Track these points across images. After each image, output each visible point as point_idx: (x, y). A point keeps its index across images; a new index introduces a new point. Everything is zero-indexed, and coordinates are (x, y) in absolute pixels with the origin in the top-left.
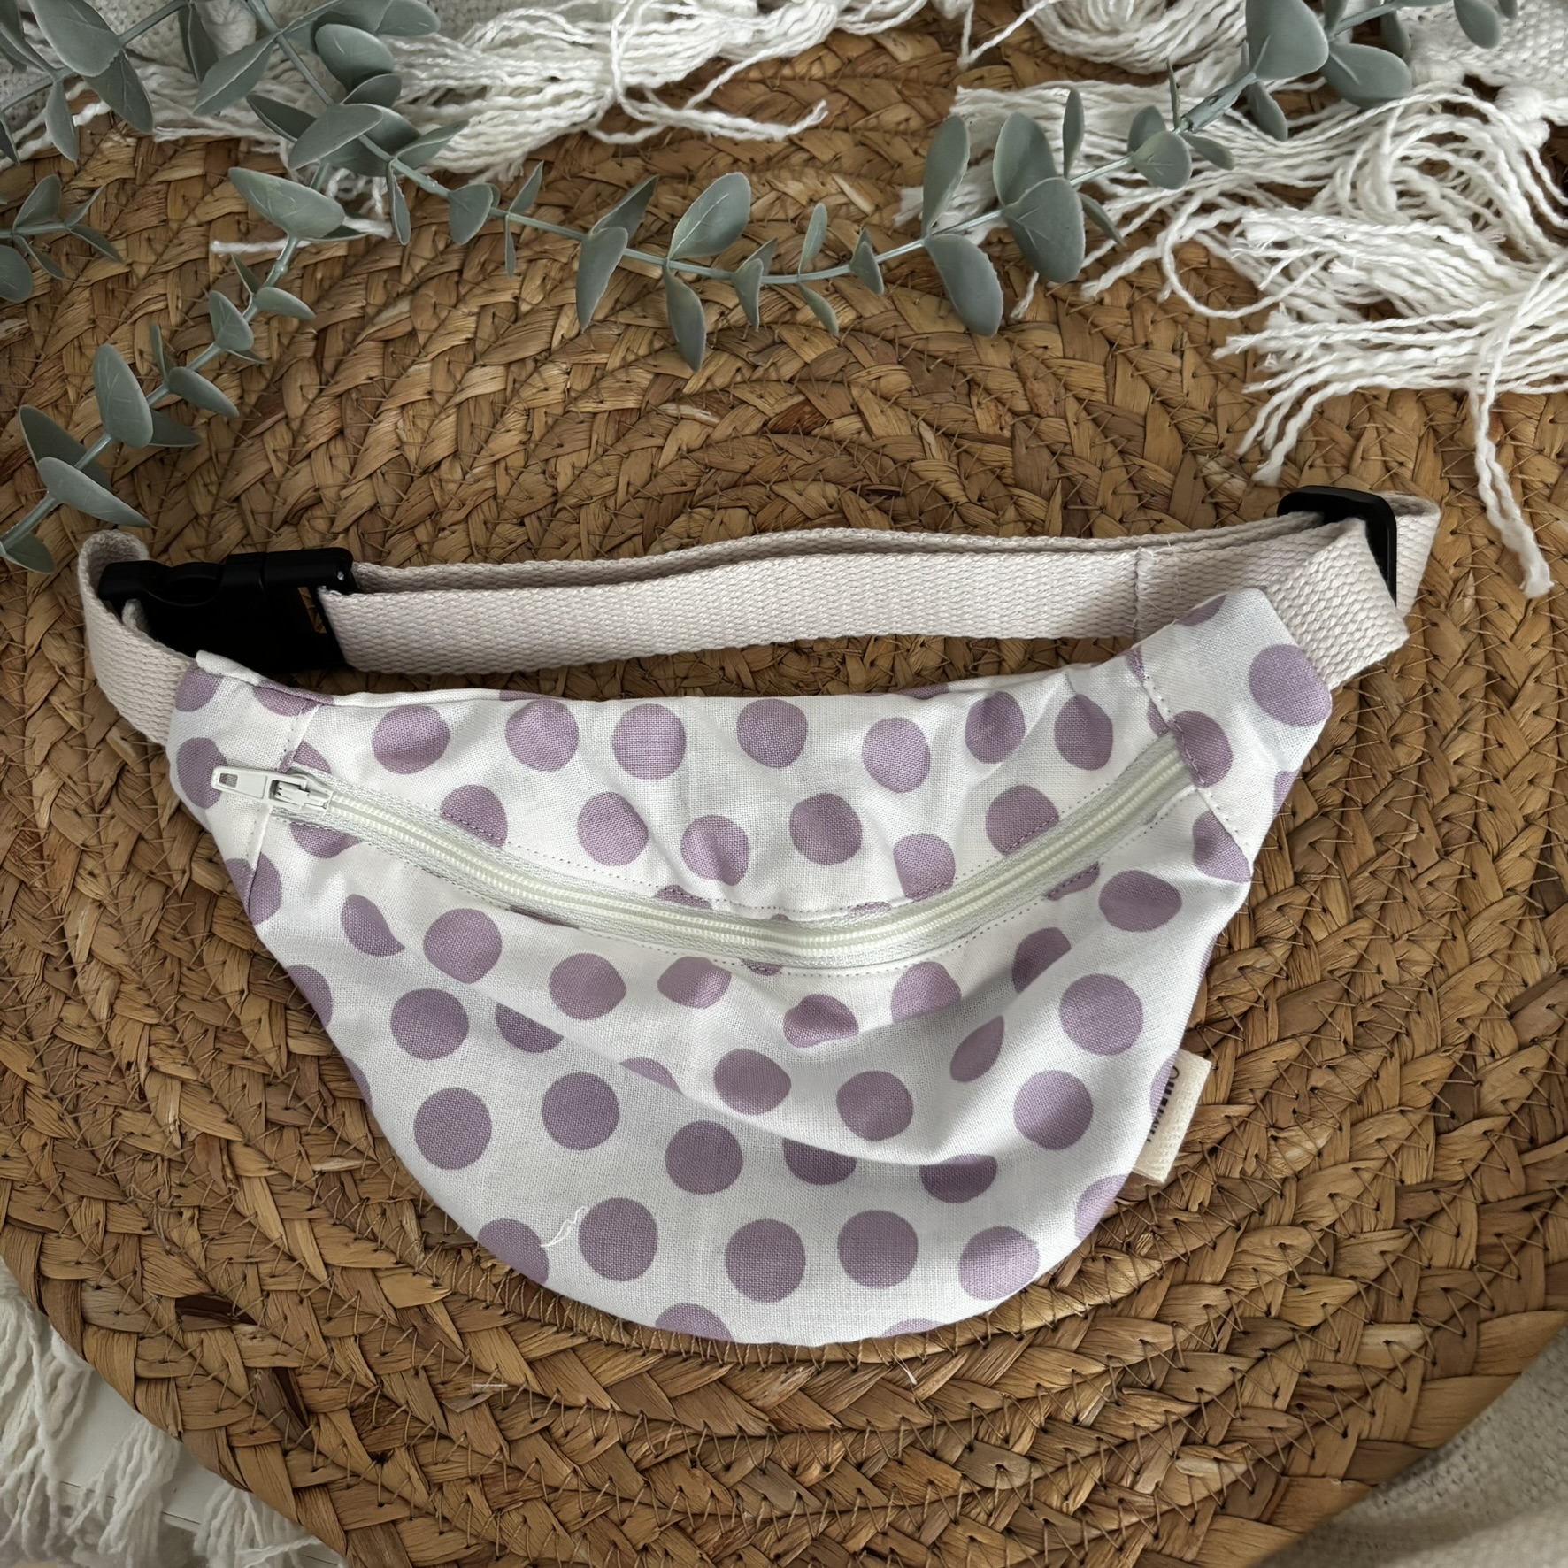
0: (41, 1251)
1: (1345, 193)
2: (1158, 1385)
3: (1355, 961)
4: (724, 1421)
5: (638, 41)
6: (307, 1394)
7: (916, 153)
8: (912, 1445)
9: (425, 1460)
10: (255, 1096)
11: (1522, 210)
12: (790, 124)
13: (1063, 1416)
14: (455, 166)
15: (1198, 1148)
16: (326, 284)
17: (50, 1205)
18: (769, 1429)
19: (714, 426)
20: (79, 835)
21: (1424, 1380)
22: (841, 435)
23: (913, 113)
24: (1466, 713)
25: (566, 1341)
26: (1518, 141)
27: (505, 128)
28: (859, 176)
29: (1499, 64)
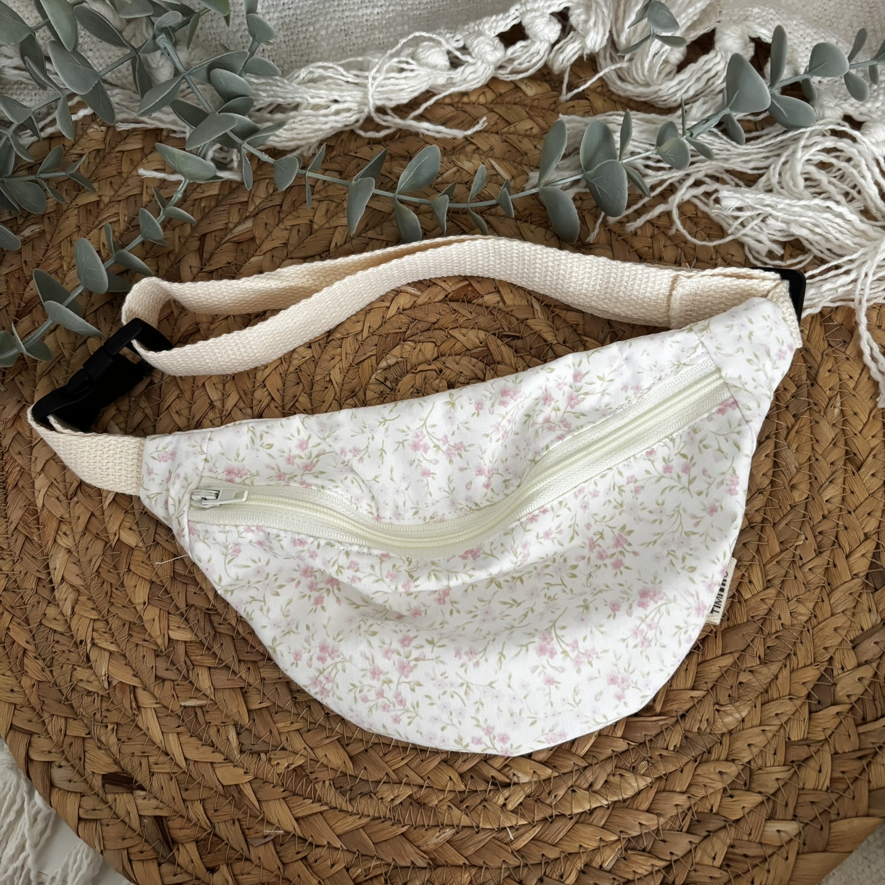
0: (29, 744)
1: (775, 179)
2: (648, 850)
3: (766, 612)
4: (404, 859)
5: (383, 82)
6: (172, 832)
7: (535, 147)
8: (508, 877)
9: (236, 872)
10: (150, 661)
11: (874, 191)
12: (466, 130)
13: (594, 865)
14: (279, 145)
15: (674, 714)
16: (207, 210)
17: (35, 719)
18: (429, 864)
19: (418, 297)
20: (59, 511)
21: (798, 854)
22: (488, 304)
23: (535, 125)
24: (833, 473)
25: (317, 808)
26: (873, 153)
27: (308, 126)
28: (503, 159)
29: (863, 109)
